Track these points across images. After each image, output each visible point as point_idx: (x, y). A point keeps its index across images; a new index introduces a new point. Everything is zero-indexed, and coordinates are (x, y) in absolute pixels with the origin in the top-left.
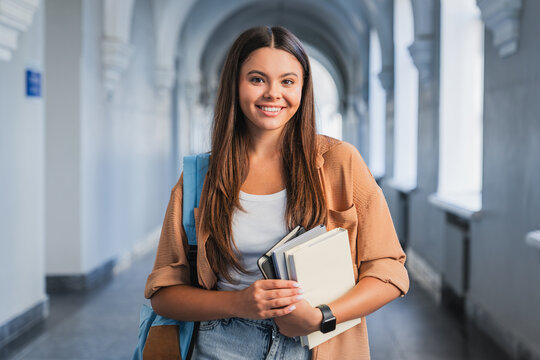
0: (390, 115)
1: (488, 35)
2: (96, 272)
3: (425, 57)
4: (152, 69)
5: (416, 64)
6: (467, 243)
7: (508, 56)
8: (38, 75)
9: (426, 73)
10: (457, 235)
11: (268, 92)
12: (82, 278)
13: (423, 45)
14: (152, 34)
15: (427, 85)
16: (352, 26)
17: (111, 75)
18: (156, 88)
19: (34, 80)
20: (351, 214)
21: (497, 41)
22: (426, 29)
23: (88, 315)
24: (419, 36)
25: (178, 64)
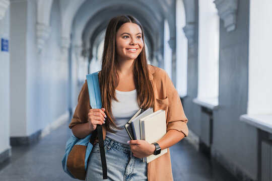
0: (174, 61)
1: (222, 22)
2: (33, 135)
3: (191, 33)
4: (60, 38)
5: (187, 36)
6: (211, 121)
7: (231, 32)
8: (7, 41)
9: (191, 40)
10: (207, 117)
11: (132, 42)
12: (27, 139)
13: (190, 27)
14: (59, 22)
15: (192, 46)
16: (155, 18)
17: (41, 41)
18: (61, 48)
19: (5, 43)
20: (166, 101)
21: (226, 25)
22: (191, 19)
23: (30, 156)
24: (188, 23)
25: (72, 36)
